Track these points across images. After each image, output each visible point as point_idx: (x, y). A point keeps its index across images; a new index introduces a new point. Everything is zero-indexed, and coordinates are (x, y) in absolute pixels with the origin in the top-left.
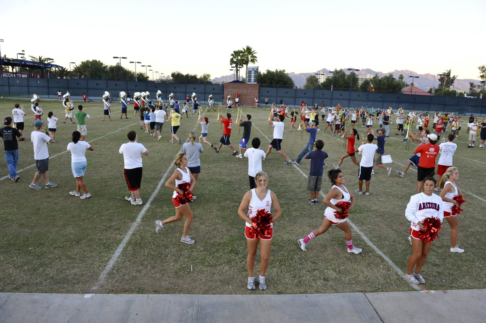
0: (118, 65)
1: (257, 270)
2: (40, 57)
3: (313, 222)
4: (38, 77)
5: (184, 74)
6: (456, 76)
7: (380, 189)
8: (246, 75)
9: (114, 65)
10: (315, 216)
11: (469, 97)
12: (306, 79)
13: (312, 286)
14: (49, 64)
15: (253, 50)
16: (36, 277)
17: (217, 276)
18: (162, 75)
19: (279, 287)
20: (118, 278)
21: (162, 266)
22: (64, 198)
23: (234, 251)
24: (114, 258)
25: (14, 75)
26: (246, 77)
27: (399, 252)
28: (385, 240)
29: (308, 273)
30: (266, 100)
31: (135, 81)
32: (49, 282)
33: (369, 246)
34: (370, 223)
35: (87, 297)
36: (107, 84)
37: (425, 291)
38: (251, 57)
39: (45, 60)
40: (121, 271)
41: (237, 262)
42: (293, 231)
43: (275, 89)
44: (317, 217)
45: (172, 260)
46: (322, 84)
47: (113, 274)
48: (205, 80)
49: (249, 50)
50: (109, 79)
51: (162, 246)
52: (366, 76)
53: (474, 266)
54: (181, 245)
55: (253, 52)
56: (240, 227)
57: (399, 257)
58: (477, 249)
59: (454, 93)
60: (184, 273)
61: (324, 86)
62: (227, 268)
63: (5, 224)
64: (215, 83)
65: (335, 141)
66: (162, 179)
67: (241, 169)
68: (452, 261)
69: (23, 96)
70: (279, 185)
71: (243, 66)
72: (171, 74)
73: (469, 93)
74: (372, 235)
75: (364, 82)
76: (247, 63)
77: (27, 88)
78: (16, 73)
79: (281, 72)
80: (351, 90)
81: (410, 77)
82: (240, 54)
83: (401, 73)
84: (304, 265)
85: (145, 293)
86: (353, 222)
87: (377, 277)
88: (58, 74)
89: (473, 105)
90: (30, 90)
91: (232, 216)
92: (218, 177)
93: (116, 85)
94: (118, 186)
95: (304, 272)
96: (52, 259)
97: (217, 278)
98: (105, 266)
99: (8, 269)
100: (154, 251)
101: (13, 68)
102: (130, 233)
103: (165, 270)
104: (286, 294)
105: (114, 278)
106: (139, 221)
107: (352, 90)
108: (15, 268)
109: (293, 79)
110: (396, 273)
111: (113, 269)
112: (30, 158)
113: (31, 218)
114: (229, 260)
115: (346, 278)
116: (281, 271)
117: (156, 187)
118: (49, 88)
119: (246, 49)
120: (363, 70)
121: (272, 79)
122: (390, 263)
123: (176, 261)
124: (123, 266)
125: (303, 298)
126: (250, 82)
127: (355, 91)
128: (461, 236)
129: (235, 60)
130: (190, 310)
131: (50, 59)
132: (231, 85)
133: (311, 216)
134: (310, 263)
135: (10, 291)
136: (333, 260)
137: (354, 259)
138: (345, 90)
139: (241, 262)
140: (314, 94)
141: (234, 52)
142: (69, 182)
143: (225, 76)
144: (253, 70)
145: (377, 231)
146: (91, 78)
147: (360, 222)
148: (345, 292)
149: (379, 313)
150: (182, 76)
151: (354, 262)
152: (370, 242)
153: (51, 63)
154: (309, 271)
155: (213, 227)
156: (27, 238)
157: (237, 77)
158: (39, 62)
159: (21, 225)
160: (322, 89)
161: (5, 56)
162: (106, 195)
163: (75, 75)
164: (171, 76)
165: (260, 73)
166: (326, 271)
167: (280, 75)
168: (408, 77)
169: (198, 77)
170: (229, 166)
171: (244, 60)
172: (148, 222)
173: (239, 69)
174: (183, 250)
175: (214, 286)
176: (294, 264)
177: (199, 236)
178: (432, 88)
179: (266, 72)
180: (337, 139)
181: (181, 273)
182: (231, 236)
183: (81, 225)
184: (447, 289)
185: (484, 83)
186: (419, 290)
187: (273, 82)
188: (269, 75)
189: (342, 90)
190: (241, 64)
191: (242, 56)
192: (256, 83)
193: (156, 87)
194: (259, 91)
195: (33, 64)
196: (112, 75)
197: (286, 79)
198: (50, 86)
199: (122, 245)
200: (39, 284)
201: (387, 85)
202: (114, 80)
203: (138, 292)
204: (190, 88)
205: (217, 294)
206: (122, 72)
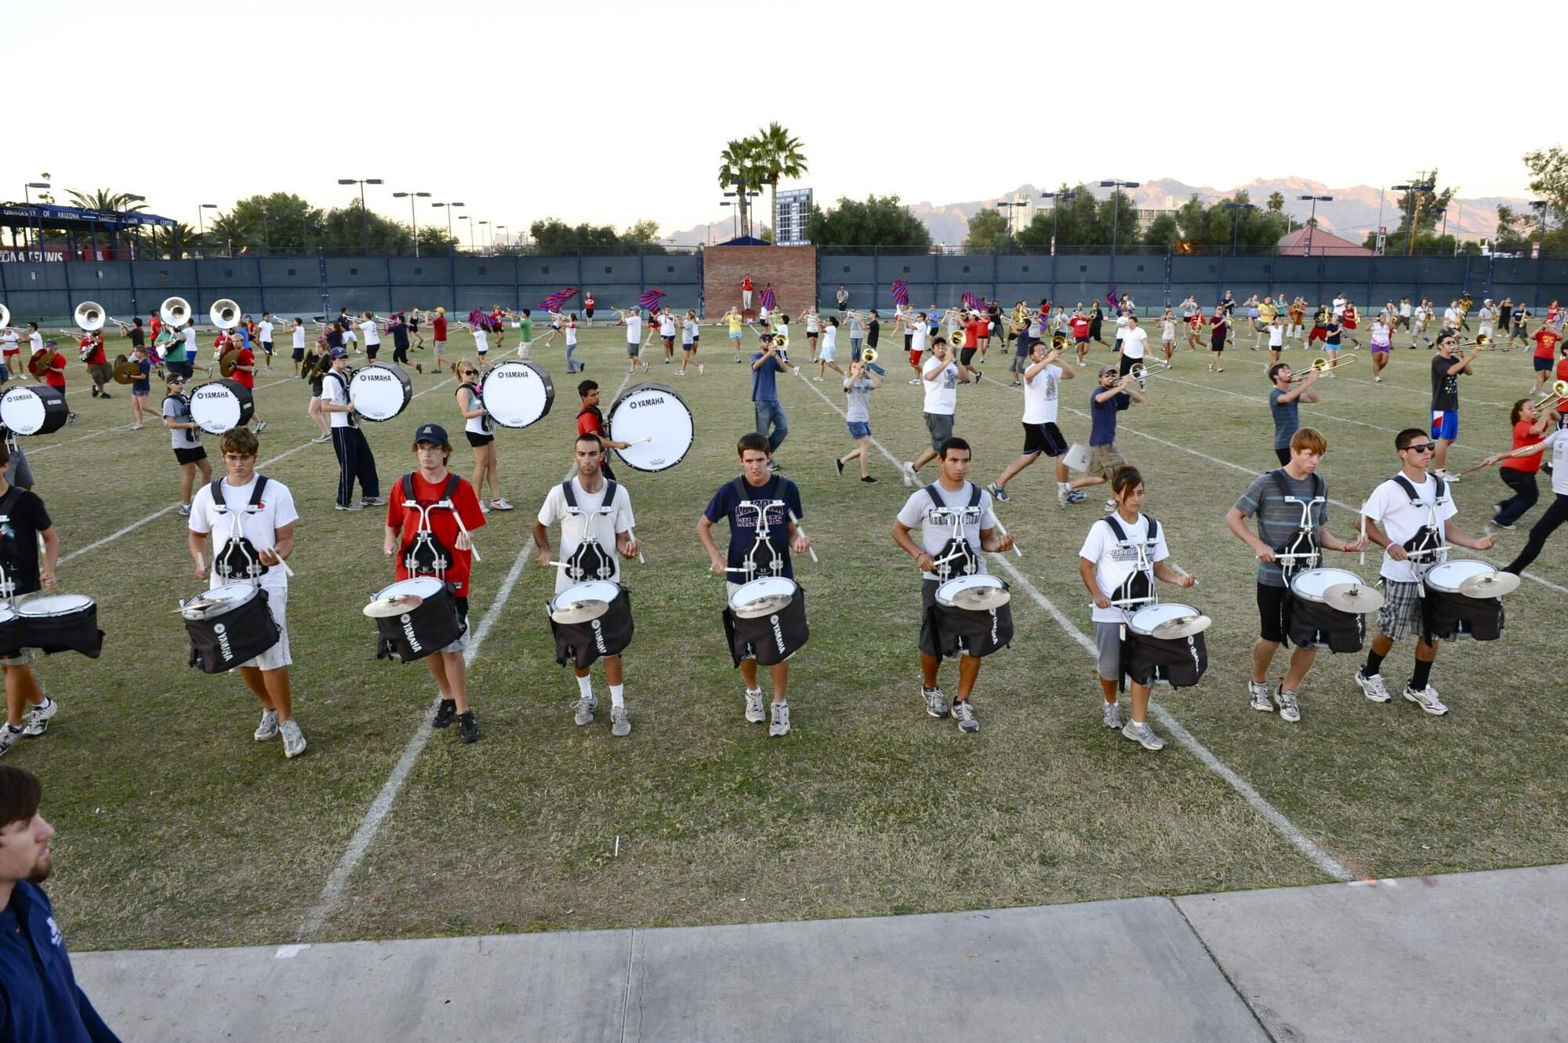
0: (357, 208)
1: (828, 841)
2: (100, 195)
5: (573, 224)
6: (1452, 189)
8: (774, 218)
9: (343, 205)
10: (1009, 663)
11: (1497, 254)
12: (969, 221)
13: (1004, 884)
14: (130, 214)
15: (790, 137)
16: (120, 902)
17: (699, 868)
18: (502, 232)
19: (898, 893)
20: (383, 891)
21: (523, 845)
23: (751, 784)
24: (366, 827)
25: (21, 257)
26: (774, 224)
27: (1279, 761)
28: (1234, 729)
29: (990, 843)
30: (842, 296)
31: (414, 255)
32: (163, 915)
33: (1184, 747)
35: (285, 956)
36: (323, 270)
37: (1366, 882)
38: (786, 157)
39: (118, 201)
40: (393, 867)
41: (763, 820)
43: (870, 259)
44: (1016, 665)
45: (553, 824)
46: (1019, 234)
47: (366, 877)
48: (642, 240)
49: (777, 136)
50: (329, 254)
51: (522, 780)
52: (1161, 204)
53: (1521, 796)
54: (581, 774)
55: (791, 142)
57: (1280, 777)
58: (1529, 740)
59: (1448, 243)
60: (594, 863)
61: (1027, 242)
62: (730, 840)
64: (675, 249)
65: (1069, 418)
66: (514, 568)
68: (1449, 785)
69: (55, 323)
71: (761, 189)
72: (530, 227)
73: (1495, 243)
74: (1195, 713)
75: (1155, 224)
76: (773, 179)
77: (66, 294)
78: (26, 249)
79: (885, 203)
80: (1113, 251)
81: (1305, 198)
82: (750, 151)
83: (1276, 189)
84: (978, 818)
85: (473, 933)
87: (1212, 846)
88: (164, 246)
89: (1511, 280)
93: (353, 271)
95: (978, 840)
96: (170, 841)
97: (701, 874)
98: (341, 854)
100: (494, 799)
101: (15, 233)
102: (416, 744)
103: (532, 857)
104: (921, 913)
105: (368, 890)
107: (1119, 251)
109: (926, 225)
110: (1273, 830)
111: (366, 863)
112: (86, 520)
113: (95, 713)
114: (738, 816)
115: (1112, 852)
116: (905, 841)
117: (495, 595)
118: (134, 290)
119: (768, 134)
120: (1151, 183)
121: (860, 227)
122: (1254, 799)
123: (567, 829)
124: (397, 852)
125: (976, 921)
126: (788, 239)
127: (1129, 252)
128: (1477, 702)
129: (735, 171)
130: (617, 980)
131: (133, 198)
132: (726, 255)
134: (995, 810)
136: (1068, 798)
137: (1135, 791)
138: (1096, 252)
139: (774, 820)
140: (996, 271)
141: (732, 146)
143: (707, 224)
144: (795, 201)
145: (1208, 699)
146: (272, 252)
148: (1111, 898)
149: (1220, 958)
150: (567, 230)
151: (1136, 802)
152: (1189, 736)
153: (137, 210)
154: (993, 838)
155: (683, 714)
156: (86, 778)
157: (744, 227)
158: (100, 210)
159: (63, 736)
160: (1020, 252)
162: (334, 629)
163: (217, 245)
164: (530, 233)
165: (818, 208)
166: (1047, 834)
167: (885, 215)
168: (1298, 198)
169: (619, 232)
171: (764, 168)
173: (748, 199)
174: (587, 790)
175: (690, 899)
176: (944, 816)
177: (638, 743)
178: (1376, 230)
179: (837, 207)
180: (1076, 411)
181: (585, 864)
182: (740, 739)
184: (1435, 873)
185: (1542, 209)
186: (1345, 881)
187: (863, 235)
188: (848, 214)
189: (1085, 253)
190: (757, 185)
191: (758, 157)
192: (807, 243)
193: (482, 271)
194: (818, 267)
195: (80, 215)
196: (337, 241)
197: (902, 226)
198: (137, 286)
199: (394, 784)
200: (131, 921)
201: (1229, 229)
202: (347, 256)
203: (449, 932)
204: (594, 269)
205: (703, 924)
206: (370, 228)
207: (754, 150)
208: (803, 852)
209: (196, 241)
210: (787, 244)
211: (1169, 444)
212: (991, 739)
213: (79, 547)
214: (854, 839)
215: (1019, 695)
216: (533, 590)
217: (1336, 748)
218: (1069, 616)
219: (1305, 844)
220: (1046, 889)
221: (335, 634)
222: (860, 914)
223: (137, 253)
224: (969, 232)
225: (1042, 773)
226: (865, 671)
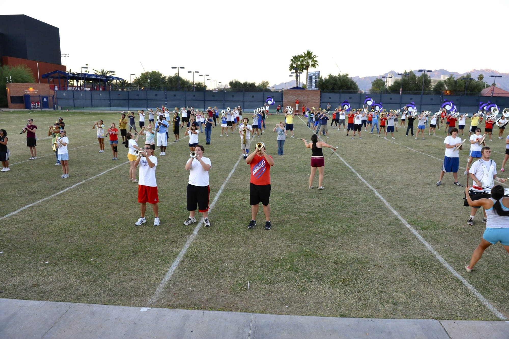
0: (177, 76)
1: (318, 289)
2: (102, 71)
3: (380, 239)
4: (101, 90)
5: (242, 82)
7: (457, 203)
8: (307, 81)
9: (173, 75)
10: (382, 233)
12: (372, 83)
13: (379, 310)
14: (110, 77)
15: (313, 54)
16: (95, 288)
17: (275, 295)
18: (220, 84)
19: (342, 310)
20: (174, 293)
21: (219, 282)
22: (123, 209)
23: (293, 268)
24: (170, 271)
25: (79, 89)
26: (307, 83)
27: (480, 275)
28: (463, 262)
29: (374, 295)
30: (328, 106)
31: (193, 91)
32: (108, 294)
33: (444, 267)
34: (445, 241)
35: (143, 311)
36: (166, 95)
38: (312, 61)
39: (107, 73)
40: (178, 285)
41: (297, 280)
42: (358, 248)
43: (338, 95)
45: (228, 275)
46: (389, 87)
47: (169, 288)
48: (264, 87)
49: (309, 54)
50: (168, 90)
51: (219, 260)
52: (440, 78)
54: (238, 260)
55: (313, 56)
56: (301, 242)
57: (480, 280)
60: (241, 290)
61: (392, 90)
62: (286, 286)
63: (68, 234)
64: (274, 90)
65: (405, 150)
66: (219, 191)
67: (301, 180)
69: (87, 109)
70: (342, 198)
71: (303, 71)
72: (229, 83)
74: (449, 255)
75: (437, 85)
76: (307, 67)
77: (91, 100)
78: (80, 87)
79: (344, 76)
80: (422, 94)
81: (492, 76)
82: (300, 59)
83: (481, 73)
84: (370, 286)
85: (202, 309)
86: (426, 240)
87: (454, 303)
88: (119, 86)
90: (93, 103)
91: (291, 230)
92: (277, 189)
93: (175, 95)
94: (176, 198)
95: (370, 293)
96: (111, 270)
97: (276, 297)
98: (162, 279)
99: (70, 279)
100: (210, 266)
101: (77, 82)
102: (187, 246)
103: (221, 286)
104: (350, 317)
105: (169, 292)
106: (196, 233)
107: (424, 94)
108: (76, 278)
109: (357, 84)
110: (477, 300)
111: (169, 284)
112: (93, 169)
113: (91, 229)
114: (288, 278)
115: (418, 302)
116: (345, 292)
117: (213, 199)
118: (110, 100)
119: (306, 53)
120: (436, 71)
122: (470, 287)
123: (232, 277)
124: (179, 280)
125: (368, 322)
126: (311, 87)
127: (427, 94)
129: (294, 65)
130: (246, 330)
131: (111, 72)
132: (291, 92)
133: (378, 232)
134: (376, 284)
135: (71, 301)
136: (403, 282)
137: (427, 281)
138: (416, 94)
139: (300, 281)
140: (381, 99)
141: (294, 57)
142: (129, 194)
143: (285, 82)
144: (314, 75)
145: (454, 250)
146: (151, 89)
147: (434, 239)
148: (417, 318)
150: (240, 84)
151: (427, 285)
152: (446, 263)
153: (112, 76)
154: (376, 293)
155: (272, 242)
156: (88, 249)
157: (297, 83)
158: (102, 75)
159: (82, 235)
160: (389, 93)
161: (71, 70)
163: (135, 87)
165: (321, 78)
166: (395, 294)
167: (343, 80)
168: (489, 76)
169: (257, 85)
170: (289, 177)
171: (304, 65)
172: (204, 235)
173: (298, 74)
174: (239, 265)
175: (272, 305)
176: (359, 284)
177: (256, 251)
179: (327, 77)
180: (408, 147)
181: (238, 290)
182: (290, 252)
183: (139, 237)
186: (504, 320)
187: (336, 87)
188: (331, 80)
189: (412, 94)
190: (302, 70)
191: (303, 61)
192: (317, 89)
193: (213, 96)
194: (320, 97)
195: (96, 77)
196: (170, 86)
197: (349, 84)
198: (111, 98)
199: (179, 258)
200: (98, 295)
201: (464, 87)
202: (173, 91)
203: (194, 308)
204: (248, 96)
205: (275, 314)
206: (180, 82)
207: (301, 59)
208: (310, 292)
209: (129, 85)
210: (311, 89)
211: (441, 160)
212: (375, 259)
213: (90, 177)
214: (327, 290)
215: (386, 244)
216: (225, 198)
217: (501, 271)
218: (404, 218)
219: (489, 306)
220: (394, 313)
221: (164, 209)
222: (329, 316)
223: (111, 88)
224: (372, 86)
225: (393, 272)
226: (332, 232)
